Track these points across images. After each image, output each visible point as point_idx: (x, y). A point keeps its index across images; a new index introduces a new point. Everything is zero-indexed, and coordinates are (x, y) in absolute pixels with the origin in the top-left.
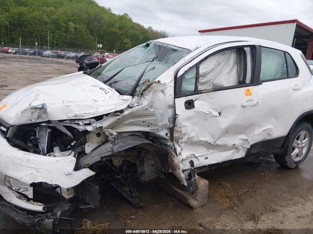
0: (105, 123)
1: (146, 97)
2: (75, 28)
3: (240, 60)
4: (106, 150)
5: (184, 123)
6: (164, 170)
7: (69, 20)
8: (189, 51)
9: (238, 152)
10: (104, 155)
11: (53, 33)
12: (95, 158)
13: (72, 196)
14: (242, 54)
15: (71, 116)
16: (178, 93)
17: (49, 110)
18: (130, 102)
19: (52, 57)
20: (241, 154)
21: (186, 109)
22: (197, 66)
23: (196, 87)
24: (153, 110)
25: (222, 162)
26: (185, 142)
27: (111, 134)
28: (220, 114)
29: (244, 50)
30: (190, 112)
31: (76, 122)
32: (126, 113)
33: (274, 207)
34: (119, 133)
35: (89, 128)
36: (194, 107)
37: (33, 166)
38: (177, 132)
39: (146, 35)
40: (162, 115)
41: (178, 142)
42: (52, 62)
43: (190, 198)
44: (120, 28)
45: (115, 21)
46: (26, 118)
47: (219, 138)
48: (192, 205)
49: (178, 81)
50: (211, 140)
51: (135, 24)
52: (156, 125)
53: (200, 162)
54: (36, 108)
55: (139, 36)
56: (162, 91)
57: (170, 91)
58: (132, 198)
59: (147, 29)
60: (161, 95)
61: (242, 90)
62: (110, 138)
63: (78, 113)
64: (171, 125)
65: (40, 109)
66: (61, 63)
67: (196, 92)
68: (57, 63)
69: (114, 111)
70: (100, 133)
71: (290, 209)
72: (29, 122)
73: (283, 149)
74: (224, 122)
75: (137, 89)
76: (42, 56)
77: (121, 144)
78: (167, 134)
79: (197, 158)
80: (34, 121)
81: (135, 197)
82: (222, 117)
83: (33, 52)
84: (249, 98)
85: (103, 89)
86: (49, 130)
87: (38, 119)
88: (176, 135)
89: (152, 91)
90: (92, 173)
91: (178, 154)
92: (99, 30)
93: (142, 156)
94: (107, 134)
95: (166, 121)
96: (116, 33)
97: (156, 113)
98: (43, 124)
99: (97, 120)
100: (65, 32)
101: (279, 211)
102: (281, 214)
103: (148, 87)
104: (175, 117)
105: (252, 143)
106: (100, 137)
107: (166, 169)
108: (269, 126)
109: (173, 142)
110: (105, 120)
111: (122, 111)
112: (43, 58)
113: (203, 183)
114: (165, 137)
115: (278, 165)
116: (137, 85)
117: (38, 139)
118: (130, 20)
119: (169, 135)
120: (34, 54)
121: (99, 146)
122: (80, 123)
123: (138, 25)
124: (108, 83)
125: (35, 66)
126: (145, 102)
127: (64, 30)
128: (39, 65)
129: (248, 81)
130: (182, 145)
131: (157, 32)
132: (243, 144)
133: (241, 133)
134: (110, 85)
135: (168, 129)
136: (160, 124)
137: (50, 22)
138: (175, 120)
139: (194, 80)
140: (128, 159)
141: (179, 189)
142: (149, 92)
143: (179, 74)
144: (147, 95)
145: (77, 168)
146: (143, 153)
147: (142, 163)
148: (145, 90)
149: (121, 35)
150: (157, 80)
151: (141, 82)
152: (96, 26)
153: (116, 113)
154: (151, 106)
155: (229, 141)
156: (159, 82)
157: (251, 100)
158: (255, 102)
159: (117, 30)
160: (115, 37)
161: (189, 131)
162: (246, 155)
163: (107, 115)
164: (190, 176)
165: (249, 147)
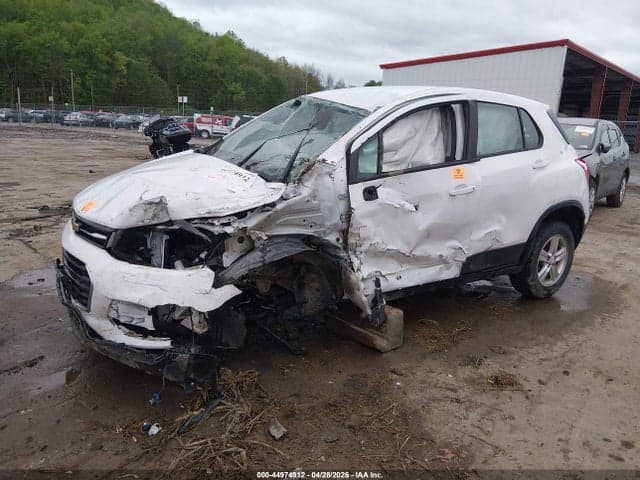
0: (251, 223)
1: (306, 184)
2: (128, 65)
3: (447, 124)
4: (254, 259)
5: (364, 222)
6: (334, 297)
7: (113, 48)
8: (367, 113)
9: (448, 269)
10: (251, 267)
11: (82, 75)
12: (240, 270)
13: (206, 330)
14: (449, 115)
15: (203, 213)
16: (353, 177)
17: (171, 205)
18: (283, 190)
19: (85, 124)
20: (453, 272)
21: (366, 199)
22: (379, 135)
23: (379, 167)
24: (316, 202)
25: (424, 285)
26: (366, 252)
27: (260, 238)
28: (416, 208)
29: (452, 109)
30: (372, 205)
31: (210, 221)
32: (279, 206)
33: (505, 348)
34: (270, 238)
35: (229, 230)
36: (377, 197)
37: (155, 283)
38: (354, 235)
39: (275, 75)
40: (331, 210)
41: (355, 252)
42: (87, 136)
43: (375, 336)
44: (220, 62)
45: (209, 48)
46: (135, 219)
47: (417, 245)
48: (378, 348)
49: (351, 159)
50: (404, 249)
51: (250, 52)
52: (321, 225)
53: (390, 284)
54: (151, 203)
55: (260, 78)
56: (330, 174)
57: (341, 174)
58: (288, 340)
59: (275, 61)
60: (327, 180)
61: (450, 170)
62: (257, 244)
63: (213, 208)
64: (344, 226)
65: (157, 204)
66: (107, 137)
67: (380, 174)
68: (100, 136)
69: (262, 204)
70: (243, 236)
71: (530, 350)
72: (141, 224)
73: (523, 266)
74: (424, 220)
75: (292, 172)
76: (63, 124)
77: (274, 252)
78: (338, 240)
79: (384, 276)
80: (147, 222)
81: (294, 339)
82: (419, 213)
83: (42, 115)
84: (460, 182)
85: (241, 175)
86: (166, 237)
87: (153, 219)
88: (352, 240)
89: (316, 175)
90: (237, 292)
91: (356, 269)
92: (177, 67)
93: (302, 274)
94: (253, 238)
95: (336, 219)
96: (212, 71)
97: (322, 207)
98: (160, 227)
99: (239, 218)
100: (108, 72)
101: (512, 353)
102: (516, 357)
103: (309, 168)
104: (349, 213)
105: (470, 253)
106: (244, 244)
107: (339, 293)
108: (496, 227)
109: (347, 252)
110: (250, 218)
111: (273, 205)
112: (65, 128)
113: (395, 314)
114: (336, 243)
115: (519, 295)
116: (291, 167)
117: (150, 250)
118: (240, 44)
119: (341, 241)
120: (46, 119)
121: (242, 257)
122: (216, 222)
123: (257, 55)
124: (244, 166)
125: (56, 145)
126: (305, 191)
127: (104, 68)
128: (63, 141)
129: (459, 156)
130: (362, 256)
131: (297, 68)
132: (455, 255)
133: (451, 238)
134: (248, 168)
135: (339, 231)
136: (328, 224)
137: (73, 53)
138: (350, 216)
139: (376, 156)
140: (279, 282)
141: (359, 326)
142: (311, 176)
143: (354, 149)
144: (307, 180)
145: (217, 284)
146: (303, 269)
147: (301, 286)
148: (304, 173)
149: (223, 75)
150: (320, 158)
151: (297, 162)
152: (171, 58)
153: (264, 208)
154: (315, 197)
155: (434, 250)
156: (324, 160)
157: (464, 186)
158: (469, 188)
159: (215, 66)
160: (209, 80)
161: (372, 234)
162: (461, 273)
163: (252, 210)
164: (375, 302)
165: (464, 259)
